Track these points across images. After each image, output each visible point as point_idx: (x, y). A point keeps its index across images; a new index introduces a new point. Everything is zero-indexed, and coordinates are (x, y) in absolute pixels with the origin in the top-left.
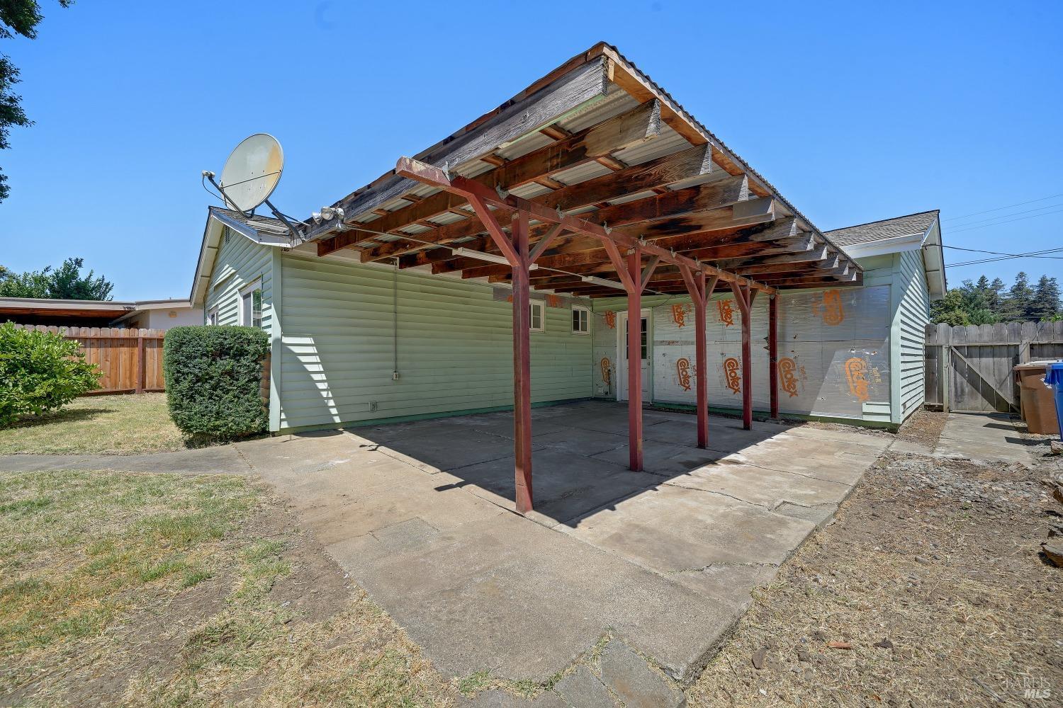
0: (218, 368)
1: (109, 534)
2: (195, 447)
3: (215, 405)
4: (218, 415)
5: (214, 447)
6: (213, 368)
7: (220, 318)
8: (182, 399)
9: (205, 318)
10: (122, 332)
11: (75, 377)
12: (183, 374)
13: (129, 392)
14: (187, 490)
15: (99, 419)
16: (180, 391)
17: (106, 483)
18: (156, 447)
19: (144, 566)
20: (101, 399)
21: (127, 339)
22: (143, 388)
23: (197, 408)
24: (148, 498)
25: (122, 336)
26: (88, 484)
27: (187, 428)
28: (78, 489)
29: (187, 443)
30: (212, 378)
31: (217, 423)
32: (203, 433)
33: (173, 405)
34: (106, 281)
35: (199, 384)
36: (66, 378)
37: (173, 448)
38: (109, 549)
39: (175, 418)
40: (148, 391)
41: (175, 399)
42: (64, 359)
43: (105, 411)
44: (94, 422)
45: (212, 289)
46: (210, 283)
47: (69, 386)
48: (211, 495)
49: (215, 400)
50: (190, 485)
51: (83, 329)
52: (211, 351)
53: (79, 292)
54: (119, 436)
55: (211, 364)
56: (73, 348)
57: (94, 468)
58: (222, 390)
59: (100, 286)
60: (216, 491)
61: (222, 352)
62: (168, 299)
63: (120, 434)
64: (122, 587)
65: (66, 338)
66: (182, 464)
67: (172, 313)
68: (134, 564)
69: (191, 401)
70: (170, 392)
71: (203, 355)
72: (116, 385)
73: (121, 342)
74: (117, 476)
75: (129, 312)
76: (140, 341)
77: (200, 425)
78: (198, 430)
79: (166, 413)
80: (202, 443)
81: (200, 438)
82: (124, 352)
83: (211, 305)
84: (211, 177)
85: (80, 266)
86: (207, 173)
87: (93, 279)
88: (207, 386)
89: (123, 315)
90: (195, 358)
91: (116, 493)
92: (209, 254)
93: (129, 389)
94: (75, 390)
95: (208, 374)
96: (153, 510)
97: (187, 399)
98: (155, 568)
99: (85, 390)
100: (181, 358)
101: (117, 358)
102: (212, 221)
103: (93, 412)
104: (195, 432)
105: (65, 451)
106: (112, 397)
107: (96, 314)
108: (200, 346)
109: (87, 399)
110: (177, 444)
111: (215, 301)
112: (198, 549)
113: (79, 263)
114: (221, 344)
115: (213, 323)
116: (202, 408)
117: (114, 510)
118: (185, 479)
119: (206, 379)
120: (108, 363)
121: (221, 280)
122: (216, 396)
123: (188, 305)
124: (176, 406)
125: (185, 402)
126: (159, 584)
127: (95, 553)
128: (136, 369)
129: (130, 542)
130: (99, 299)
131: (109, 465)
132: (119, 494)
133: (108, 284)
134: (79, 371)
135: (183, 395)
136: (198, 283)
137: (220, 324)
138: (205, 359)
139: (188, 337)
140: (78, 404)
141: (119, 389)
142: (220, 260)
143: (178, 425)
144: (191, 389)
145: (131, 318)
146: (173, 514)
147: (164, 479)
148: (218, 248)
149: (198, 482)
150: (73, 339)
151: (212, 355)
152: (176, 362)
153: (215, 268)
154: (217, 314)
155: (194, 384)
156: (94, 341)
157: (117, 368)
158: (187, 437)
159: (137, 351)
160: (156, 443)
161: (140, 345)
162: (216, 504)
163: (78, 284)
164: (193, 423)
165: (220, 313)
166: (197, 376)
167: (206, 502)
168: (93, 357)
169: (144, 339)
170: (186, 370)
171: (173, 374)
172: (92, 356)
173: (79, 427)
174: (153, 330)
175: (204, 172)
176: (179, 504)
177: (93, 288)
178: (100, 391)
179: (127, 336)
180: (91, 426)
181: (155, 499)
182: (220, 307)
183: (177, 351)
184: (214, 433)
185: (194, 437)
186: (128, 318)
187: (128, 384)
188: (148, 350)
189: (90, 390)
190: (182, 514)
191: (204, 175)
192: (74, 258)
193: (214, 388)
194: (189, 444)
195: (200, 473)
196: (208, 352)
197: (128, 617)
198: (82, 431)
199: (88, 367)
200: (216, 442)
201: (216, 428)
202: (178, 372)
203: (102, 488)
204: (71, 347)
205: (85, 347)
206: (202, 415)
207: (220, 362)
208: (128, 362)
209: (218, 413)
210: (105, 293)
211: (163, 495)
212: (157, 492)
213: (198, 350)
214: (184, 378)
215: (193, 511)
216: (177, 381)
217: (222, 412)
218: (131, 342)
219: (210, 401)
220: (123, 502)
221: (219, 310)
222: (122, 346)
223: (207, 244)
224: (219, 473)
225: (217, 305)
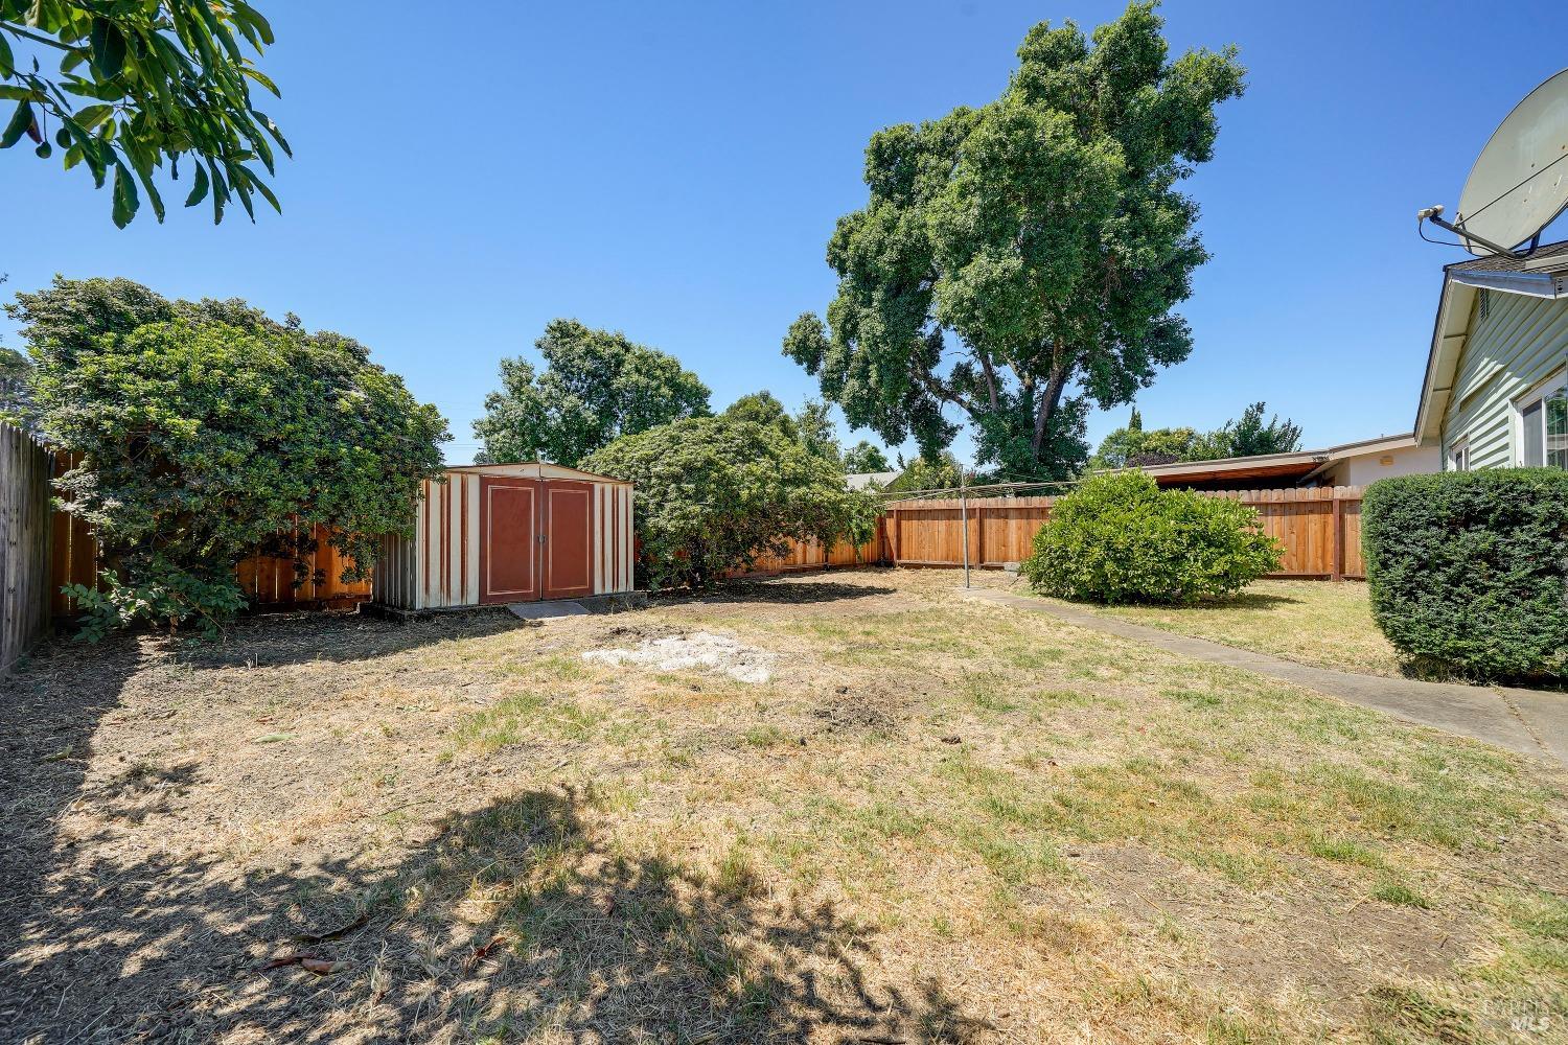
0: (1463, 545)
1: (1277, 767)
2: (1417, 676)
3: (1456, 611)
4: (1464, 630)
5: (1455, 686)
6: (1451, 546)
7: (1473, 458)
8: (1394, 596)
9: (1444, 461)
10: (1312, 493)
11: (1252, 554)
12: (1395, 554)
13: (1321, 578)
14: (1399, 745)
15: (1280, 610)
16: (1390, 583)
17: (1281, 697)
18: (1353, 663)
19: (1318, 831)
20: (1286, 584)
21: (1317, 502)
22: (1342, 574)
23: (1421, 612)
24: (1334, 737)
25: (1311, 498)
26: (1261, 694)
27: (1403, 644)
28: (1250, 695)
29: (1404, 668)
30: (1449, 563)
31: (1462, 644)
32: (1433, 657)
33: (1379, 602)
34: (1292, 426)
35: (1426, 572)
36: (1243, 555)
37: (1380, 671)
38: (1275, 786)
39: (1382, 624)
40: (1348, 579)
41: (1382, 594)
42: (1242, 530)
43: (1287, 601)
44: (1274, 613)
45: (1456, 406)
46: (1451, 399)
47: (1246, 564)
48: (1441, 767)
49: (1456, 603)
50: (1404, 738)
51: (1264, 492)
52: (1447, 517)
53: (1262, 446)
54: (1303, 638)
55: (1447, 539)
56: (1251, 517)
57: (1270, 673)
58: (1471, 586)
59: (1285, 434)
60: (1451, 763)
61: (1470, 517)
62: (1378, 437)
63: (1304, 634)
64: (1287, 846)
65: (1244, 504)
66: (1391, 700)
67: (1386, 458)
68: (1305, 822)
69: (1409, 600)
70: (1374, 583)
71: (1430, 523)
72: (1304, 567)
73: (1309, 508)
74: (1295, 691)
75: (1320, 464)
76: (1336, 505)
77: (1427, 643)
78: (1423, 651)
79: (1367, 614)
80: (1432, 673)
81: (1430, 664)
82: (1314, 521)
83: (1455, 435)
84: (1435, 217)
85: (1261, 412)
86: (1427, 213)
87: (1278, 426)
88: (1441, 577)
89: (1313, 470)
90: (1416, 528)
91: (1292, 714)
92: (1447, 350)
93: (1322, 573)
94: (1253, 570)
95: (1440, 556)
96: (1338, 755)
97: (1404, 595)
98: (1333, 843)
99: (1264, 570)
100: (1389, 529)
101: (1305, 530)
102: (1451, 290)
103: (1275, 600)
104: (1417, 652)
105: (1241, 645)
106: (1299, 583)
107: (1279, 472)
108: (1424, 508)
109: (1270, 583)
110: (1387, 666)
111: (1462, 428)
112: (1408, 849)
113: (1260, 408)
114: (1467, 503)
115: (1459, 466)
116: (1431, 614)
117: (1286, 736)
118: (1395, 726)
119: (1438, 565)
120: (1294, 536)
121: (1472, 390)
122: (1459, 595)
123: (1411, 442)
124: (1384, 606)
125: (1400, 600)
126: (1338, 870)
127: (1260, 785)
128: (1331, 546)
129: (1303, 789)
130: (1284, 451)
131: (1287, 673)
132: (1296, 717)
133: (1295, 429)
134: (1257, 546)
135: (1395, 589)
136: (1427, 404)
137: (1473, 468)
138: (1434, 530)
139: (1402, 495)
140: (1256, 588)
141: (1309, 572)
142: (1470, 354)
143: (1387, 636)
144: (1408, 579)
145: (1324, 472)
146: (1371, 774)
147: (1361, 716)
148: (1467, 335)
149: (1418, 737)
150: (1250, 505)
151: (1448, 524)
152: (1382, 534)
153: (1460, 368)
154: (1467, 450)
155: (1415, 571)
156: (1277, 507)
157: (1306, 544)
158: (1404, 658)
159: (1331, 519)
160: (1353, 658)
161: (1336, 510)
162: (1449, 787)
163: (1260, 435)
164: (1413, 636)
165: (1472, 448)
166: (1419, 559)
167: (1429, 776)
168: (1276, 528)
169: (1342, 502)
170: (1399, 548)
171: (1378, 554)
172: (1273, 527)
173: (1255, 618)
174: (1355, 487)
175: (1422, 213)
176: (1381, 762)
177: (1278, 438)
178: (1284, 573)
179: (1318, 499)
180: (1270, 618)
181: (1343, 740)
182: (1472, 437)
183: (1383, 518)
184: (1457, 660)
185: (1416, 661)
186: (1321, 473)
187: (1320, 565)
188: (1348, 517)
189: (1270, 572)
190: (1385, 779)
191: (1421, 219)
192: (1255, 404)
193: (1455, 581)
194: (1409, 670)
195: (1424, 724)
196: (1440, 518)
197: (1290, 891)
198: (1259, 622)
199: (1267, 540)
200: (1460, 676)
201: (1460, 652)
202: (1387, 551)
203: (1275, 702)
204: (1248, 516)
205: (1267, 515)
206: (1431, 626)
207: (1464, 535)
208: (1319, 535)
209: (1462, 626)
210: (1291, 442)
211: (1355, 738)
212: (1348, 731)
213: (1421, 516)
214: (1397, 562)
215: (1404, 782)
216: (1385, 565)
217: (1473, 626)
218: (1323, 507)
219: (1447, 603)
220: (1299, 729)
221: (1471, 443)
222: (1312, 512)
223: (1442, 332)
224: (1462, 733)
225: (1466, 436)
